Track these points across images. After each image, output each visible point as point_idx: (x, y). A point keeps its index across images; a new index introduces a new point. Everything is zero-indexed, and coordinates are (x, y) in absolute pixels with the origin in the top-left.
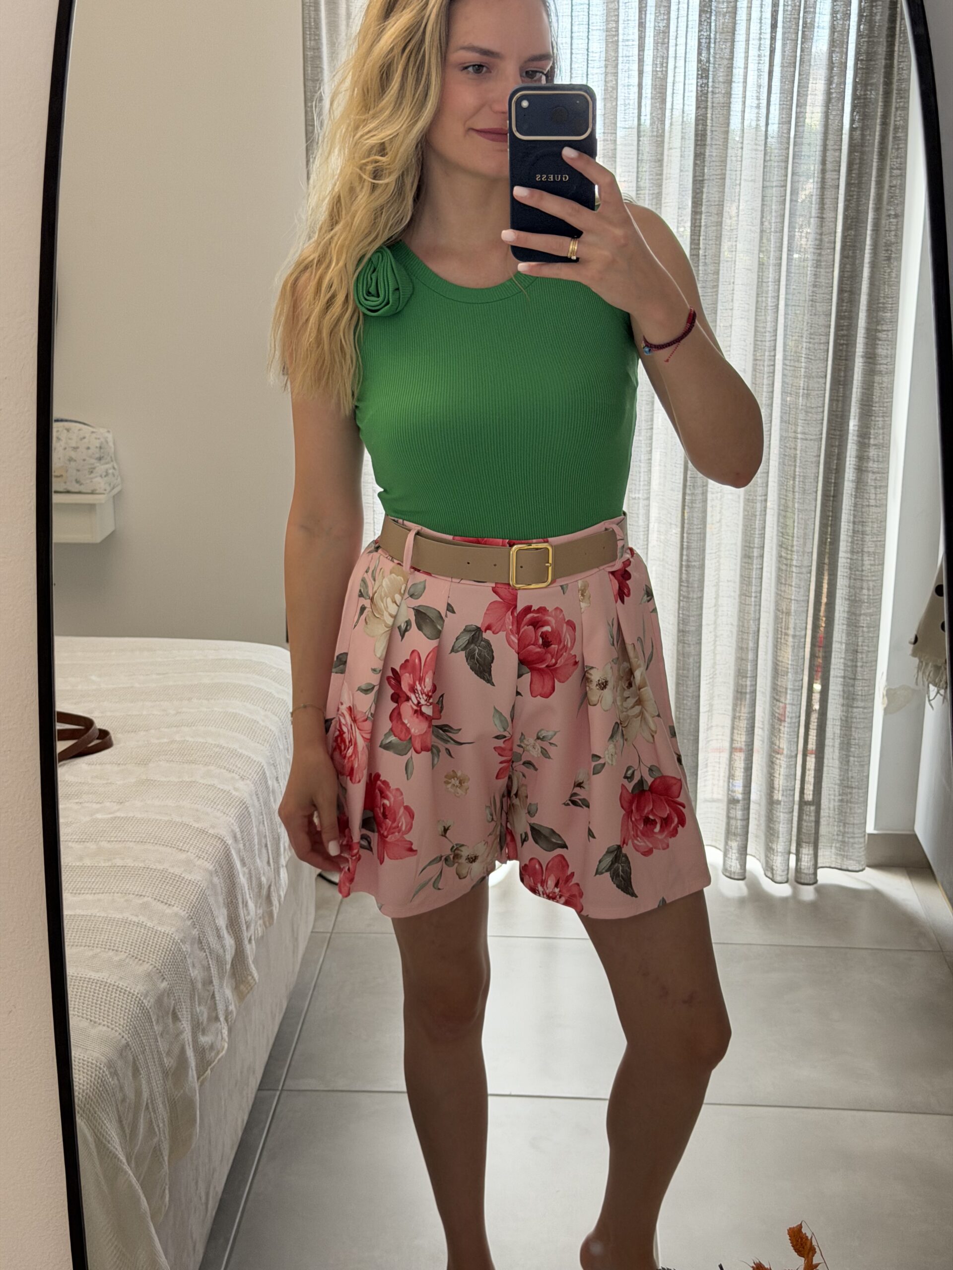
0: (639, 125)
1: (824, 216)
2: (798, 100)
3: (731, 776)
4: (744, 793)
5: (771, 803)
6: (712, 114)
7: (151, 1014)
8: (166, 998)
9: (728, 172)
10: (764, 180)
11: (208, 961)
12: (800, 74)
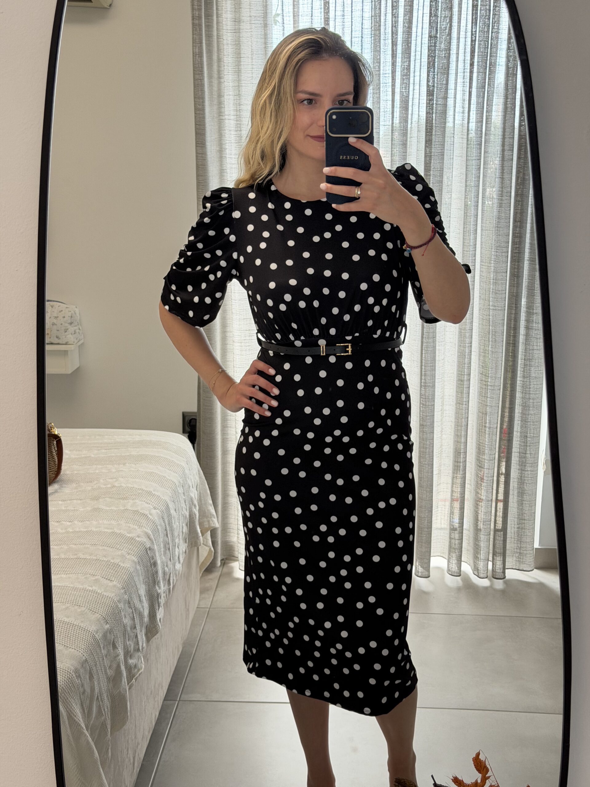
0: (393, 123)
1: (504, 177)
2: (487, 108)
3: (452, 513)
4: (459, 523)
5: (477, 530)
6: (436, 117)
7: (100, 643)
8: (108, 634)
9: (445, 151)
10: (467, 156)
11: (133, 615)
12: (488, 93)
